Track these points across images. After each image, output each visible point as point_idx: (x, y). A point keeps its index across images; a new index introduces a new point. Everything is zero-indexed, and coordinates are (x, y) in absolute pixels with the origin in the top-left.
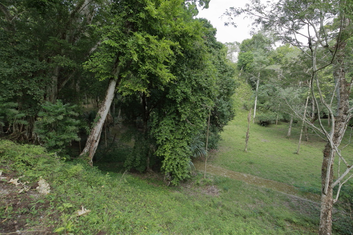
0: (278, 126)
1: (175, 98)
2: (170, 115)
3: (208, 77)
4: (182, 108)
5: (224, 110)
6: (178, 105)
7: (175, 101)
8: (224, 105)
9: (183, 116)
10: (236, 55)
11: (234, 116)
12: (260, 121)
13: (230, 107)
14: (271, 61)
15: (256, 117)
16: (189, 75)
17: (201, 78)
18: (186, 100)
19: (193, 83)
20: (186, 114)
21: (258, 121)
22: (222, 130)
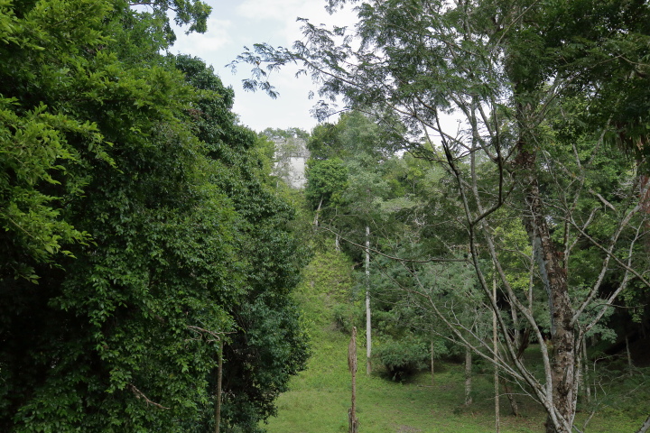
0: (438, 377)
1: (85, 307)
2: (64, 373)
3: (208, 232)
4: (113, 346)
5: (272, 339)
6: (98, 335)
7: (85, 318)
8: (268, 323)
9: (115, 374)
10: (298, 165)
11: (308, 356)
12: (387, 366)
13: (291, 328)
14: (394, 187)
15: (373, 356)
16: (139, 228)
17: (182, 236)
18: (127, 312)
19: (154, 254)
20: (127, 367)
21: (381, 366)
22: (271, 411)
